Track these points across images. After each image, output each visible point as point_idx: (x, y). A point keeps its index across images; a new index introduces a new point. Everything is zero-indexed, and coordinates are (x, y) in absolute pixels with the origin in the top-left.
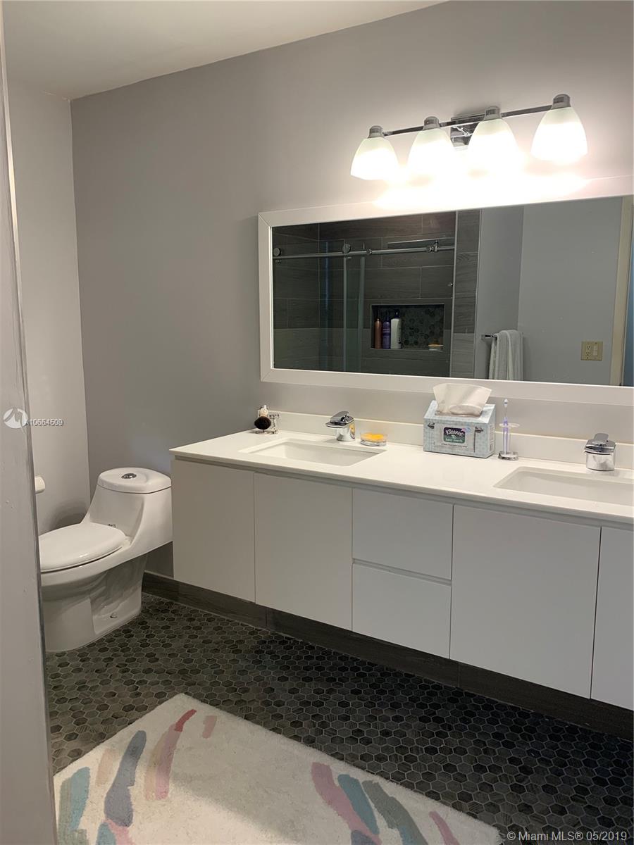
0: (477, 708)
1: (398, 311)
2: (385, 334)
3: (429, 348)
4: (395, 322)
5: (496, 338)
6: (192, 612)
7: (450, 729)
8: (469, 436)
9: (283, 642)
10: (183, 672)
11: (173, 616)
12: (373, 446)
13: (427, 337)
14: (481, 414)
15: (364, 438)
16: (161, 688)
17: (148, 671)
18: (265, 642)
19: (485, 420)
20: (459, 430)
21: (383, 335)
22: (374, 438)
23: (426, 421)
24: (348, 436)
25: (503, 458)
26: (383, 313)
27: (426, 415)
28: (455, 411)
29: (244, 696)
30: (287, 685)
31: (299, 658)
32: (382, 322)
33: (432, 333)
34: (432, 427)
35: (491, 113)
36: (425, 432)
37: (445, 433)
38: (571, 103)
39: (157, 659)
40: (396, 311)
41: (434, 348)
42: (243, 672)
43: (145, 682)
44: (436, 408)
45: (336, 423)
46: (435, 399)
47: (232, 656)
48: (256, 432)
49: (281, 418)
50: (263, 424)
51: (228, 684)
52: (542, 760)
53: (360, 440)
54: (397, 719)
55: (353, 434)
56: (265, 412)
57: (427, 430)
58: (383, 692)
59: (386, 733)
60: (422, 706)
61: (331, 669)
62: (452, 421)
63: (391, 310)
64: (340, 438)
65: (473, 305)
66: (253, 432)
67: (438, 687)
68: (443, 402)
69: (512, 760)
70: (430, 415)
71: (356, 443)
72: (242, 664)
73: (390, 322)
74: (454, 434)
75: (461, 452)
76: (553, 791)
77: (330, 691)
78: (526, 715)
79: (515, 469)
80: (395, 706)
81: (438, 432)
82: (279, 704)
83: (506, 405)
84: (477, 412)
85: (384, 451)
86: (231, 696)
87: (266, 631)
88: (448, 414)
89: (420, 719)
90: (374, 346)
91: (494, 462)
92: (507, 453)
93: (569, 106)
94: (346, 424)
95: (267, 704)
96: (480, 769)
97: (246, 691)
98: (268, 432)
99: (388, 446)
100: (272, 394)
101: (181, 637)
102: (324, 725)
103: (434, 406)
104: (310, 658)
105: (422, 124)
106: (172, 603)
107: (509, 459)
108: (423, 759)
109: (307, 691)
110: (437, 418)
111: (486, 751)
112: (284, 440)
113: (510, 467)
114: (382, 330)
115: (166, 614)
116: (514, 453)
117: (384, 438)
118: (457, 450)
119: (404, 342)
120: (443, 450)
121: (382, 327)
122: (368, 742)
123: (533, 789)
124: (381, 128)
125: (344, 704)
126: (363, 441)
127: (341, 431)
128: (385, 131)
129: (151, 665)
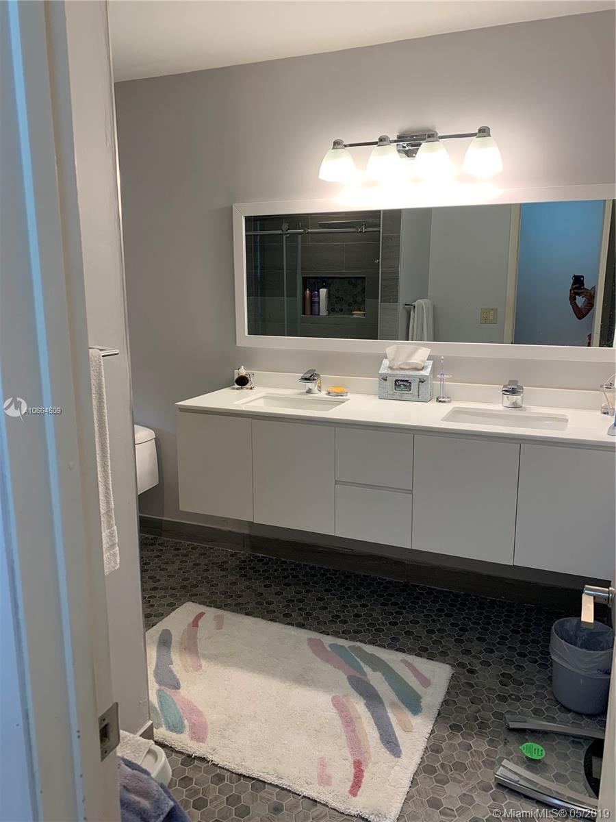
0: (422, 594)
1: (325, 282)
2: (314, 303)
3: (353, 315)
4: (323, 292)
5: (414, 307)
6: (176, 543)
7: (405, 608)
8: (414, 386)
9: (261, 560)
10: (184, 587)
11: (161, 548)
12: (337, 397)
13: (350, 305)
14: (423, 368)
15: (330, 390)
16: (171, 600)
17: (155, 589)
18: (245, 561)
19: (426, 373)
20: (407, 381)
21: (312, 303)
22: (338, 390)
23: (381, 374)
24: (315, 389)
25: (440, 401)
26: (313, 283)
27: (381, 369)
28: (403, 367)
29: (239, 600)
30: (273, 589)
31: (276, 570)
32: (311, 292)
33: (355, 302)
34: (386, 380)
35: (430, 136)
36: (380, 384)
37: (396, 384)
38: (491, 134)
39: (159, 580)
40: (323, 282)
41: (357, 314)
42: (234, 584)
43: (155, 597)
44: (388, 365)
45: (306, 379)
46: (387, 358)
47: (222, 573)
48: (237, 389)
49: (256, 376)
50: (242, 382)
51: (224, 593)
52: (473, 623)
53: (326, 392)
54: (364, 606)
55: (320, 387)
56: (243, 372)
57: (381, 382)
58: (348, 589)
59: (358, 616)
60: (382, 596)
61: (304, 576)
62: (401, 374)
63: (319, 281)
64: (309, 391)
65: (397, 279)
66: (234, 389)
67: (390, 582)
68: (393, 360)
69: (453, 625)
70: (384, 370)
71: (323, 394)
72: (233, 578)
73: (319, 292)
74: (402, 385)
75: (409, 398)
76: (484, 640)
77: (307, 591)
78: (457, 596)
79: (451, 409)
80: (360, 597)
81: (390, 383)
82: (269, 603)
83: (442, 361)
84: (420, 367)
85: (348, 400)
86: (229, 601)
87: (244, 553)
88: (397, 369)
89: (381, 604)
90: (304, 313)
91: (433, 405)
92: (443, 398)
93: (490, 136)
94: (314, 380)
95: (261, 604)
96: (430, 632)
97: (240, 596)
98: (247, 388)
99: (349, 396)
100: (248, 357)
101: (173, 562)
102: (308, 614)
103: (386, 362)
104: (286, 570)
105: (377, 140)
106: (156, 539)
107: (444, 402)
108: (389, 629)
109: (290, 592)
110: (390, 372)
111: (433, 620)
112: (263, 394)
113: (446, 408)
114: (311, 299)
115: (155, 547)
116: (448, 398)
117: (346, 390)
118: (405, 397)
119: (331, 310)
120: (394, 397)
121: (311, 296)
122: (346, 622)
123: (470, 641)
124: (343, 142)
125: (320, 599)
126: (329, 393)
127: (310, 385)
128: (345, 143)
129: (155, 585)
